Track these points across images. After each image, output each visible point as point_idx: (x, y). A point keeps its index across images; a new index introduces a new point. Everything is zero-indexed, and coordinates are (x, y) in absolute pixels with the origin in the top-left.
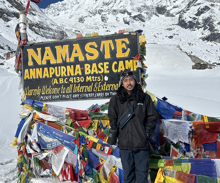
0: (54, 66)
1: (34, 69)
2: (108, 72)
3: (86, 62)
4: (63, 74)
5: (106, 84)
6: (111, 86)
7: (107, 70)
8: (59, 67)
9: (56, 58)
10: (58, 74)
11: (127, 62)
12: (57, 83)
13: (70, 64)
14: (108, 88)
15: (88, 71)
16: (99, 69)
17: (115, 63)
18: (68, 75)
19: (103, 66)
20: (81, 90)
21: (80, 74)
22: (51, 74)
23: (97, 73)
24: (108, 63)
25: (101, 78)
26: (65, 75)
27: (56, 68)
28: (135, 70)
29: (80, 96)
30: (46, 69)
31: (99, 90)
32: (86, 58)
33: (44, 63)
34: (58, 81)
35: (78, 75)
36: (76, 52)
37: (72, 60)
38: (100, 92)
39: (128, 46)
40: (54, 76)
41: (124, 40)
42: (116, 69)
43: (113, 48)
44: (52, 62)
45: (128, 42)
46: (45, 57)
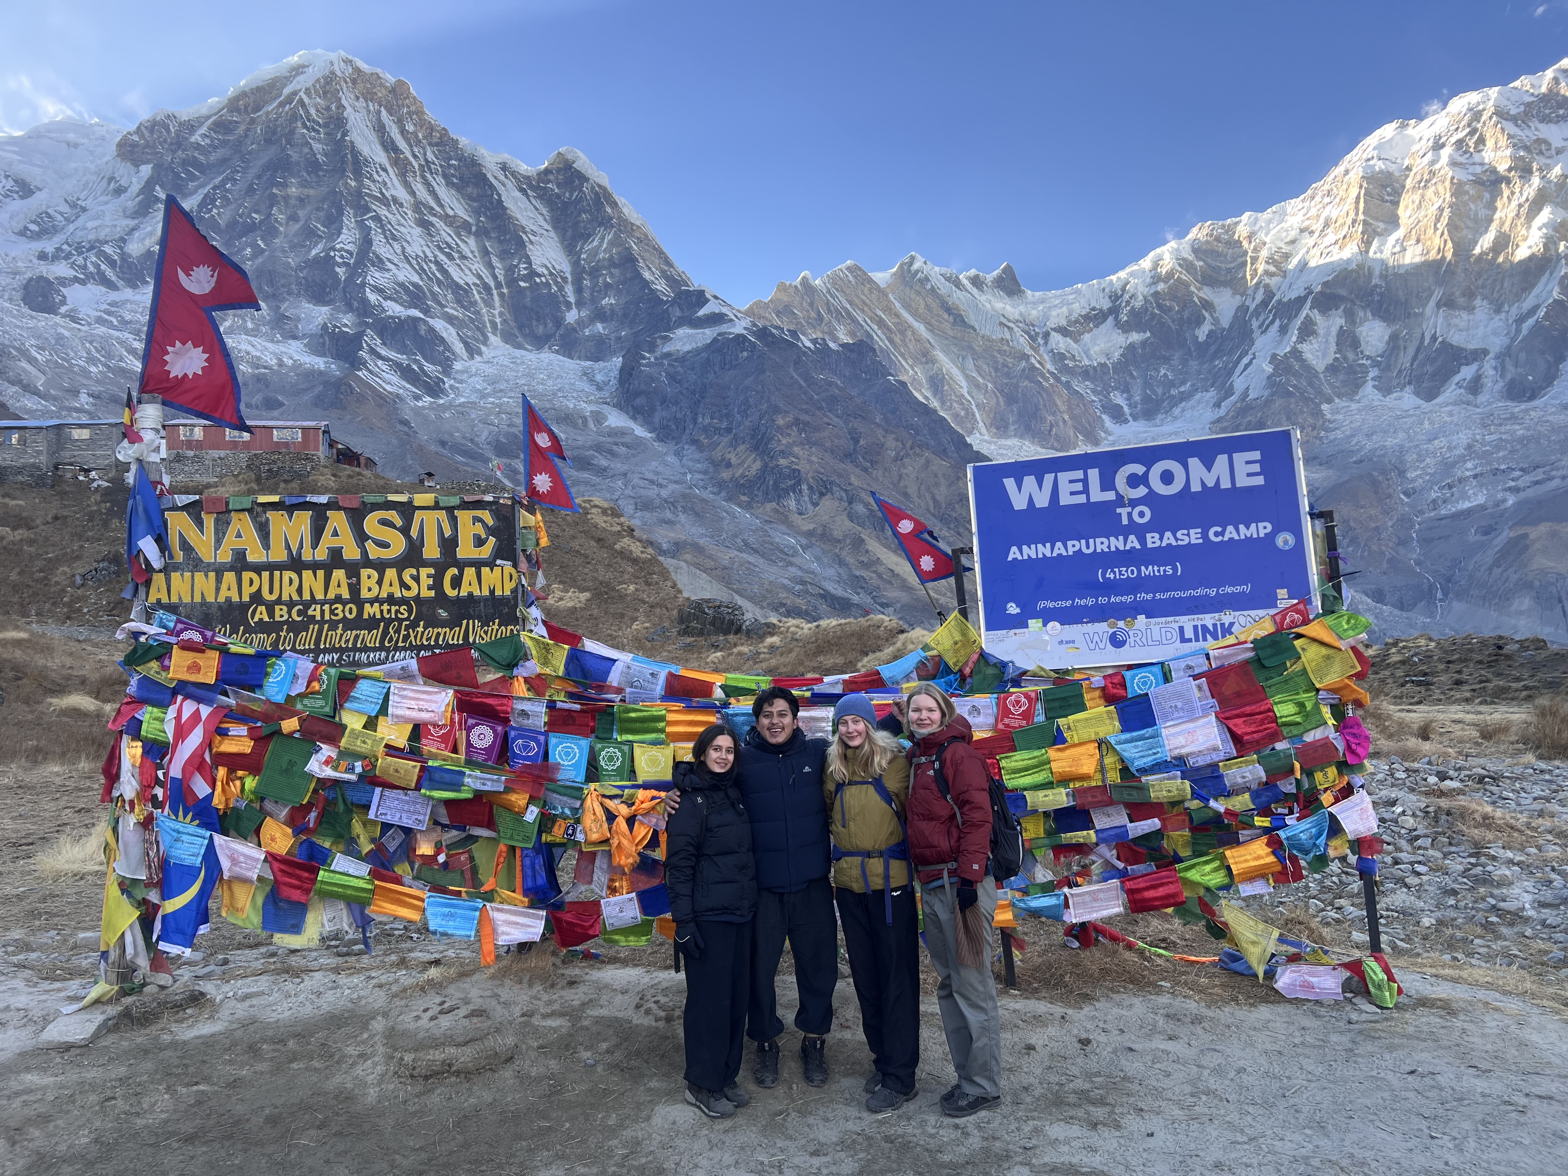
0: (258, 569)
1: (188, 575)
2: (432, 593)
3: (367, 562)
4: (289, 592)
5: (425, 628)
6: (438, 634)
7: (430, 588)
8: (277, 573)
9: (267, 547)
10: (271, 592)
11: (485, 570)
12: (266, 619)
13: (314, 566)
14: (428, 639)
15: (370, 590)
16: (404, 585)
17: (454, 571)
18: (307, 596)
19: (416, 579)
20: (347, 641)
21: (346, 595)
22: (247, 591)
23: (398, 595)
24: (432, 571)
25: (410, 611)
26: (296, 597)
27: (266, 575)
28: (508, 593)
29: (340, 659)
30: (229, 577)
31: (400, 644)
32: (365, 553)
33: (225, 556)
34: (271, 613)
35: (338, 599)
36: (335, 534)
37: (321, 554)
38: (404, 649)
39: (491, 531)
40: (257, 598)
41: (479, 513)
42: (453, 588)
43: (448, 533)
44: (250, 558)
45: (490, 522)
46: (230, 542)
